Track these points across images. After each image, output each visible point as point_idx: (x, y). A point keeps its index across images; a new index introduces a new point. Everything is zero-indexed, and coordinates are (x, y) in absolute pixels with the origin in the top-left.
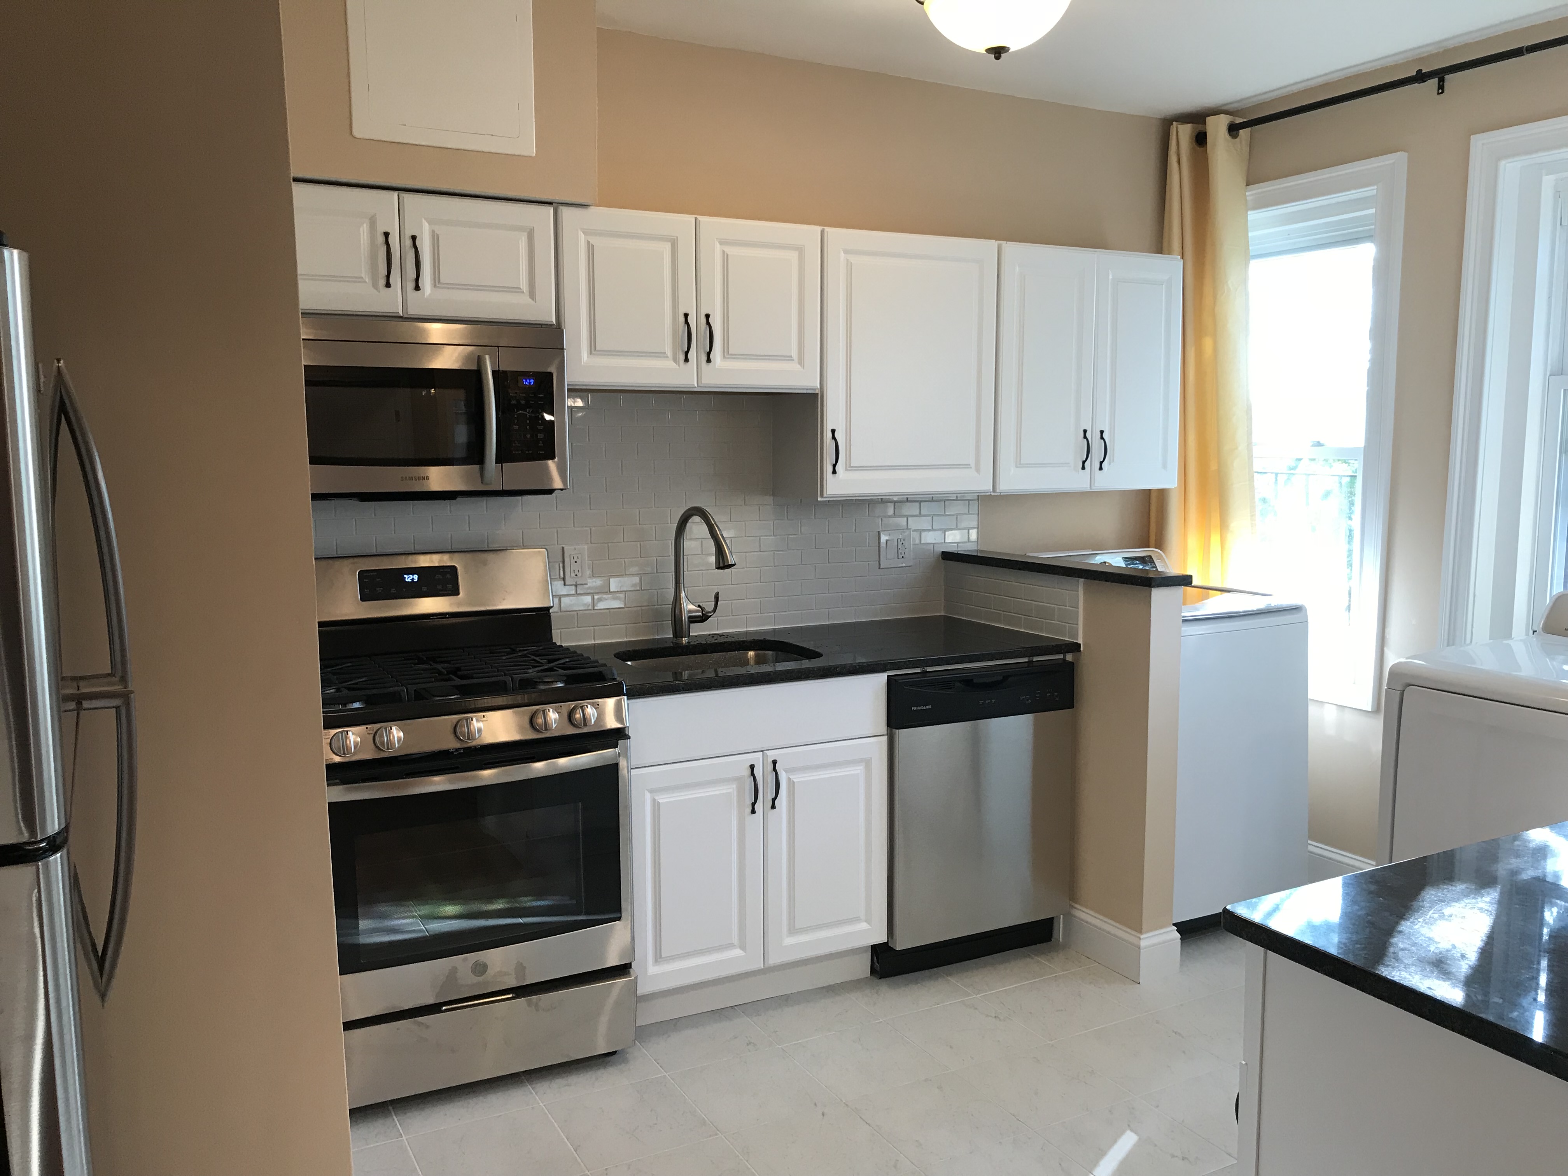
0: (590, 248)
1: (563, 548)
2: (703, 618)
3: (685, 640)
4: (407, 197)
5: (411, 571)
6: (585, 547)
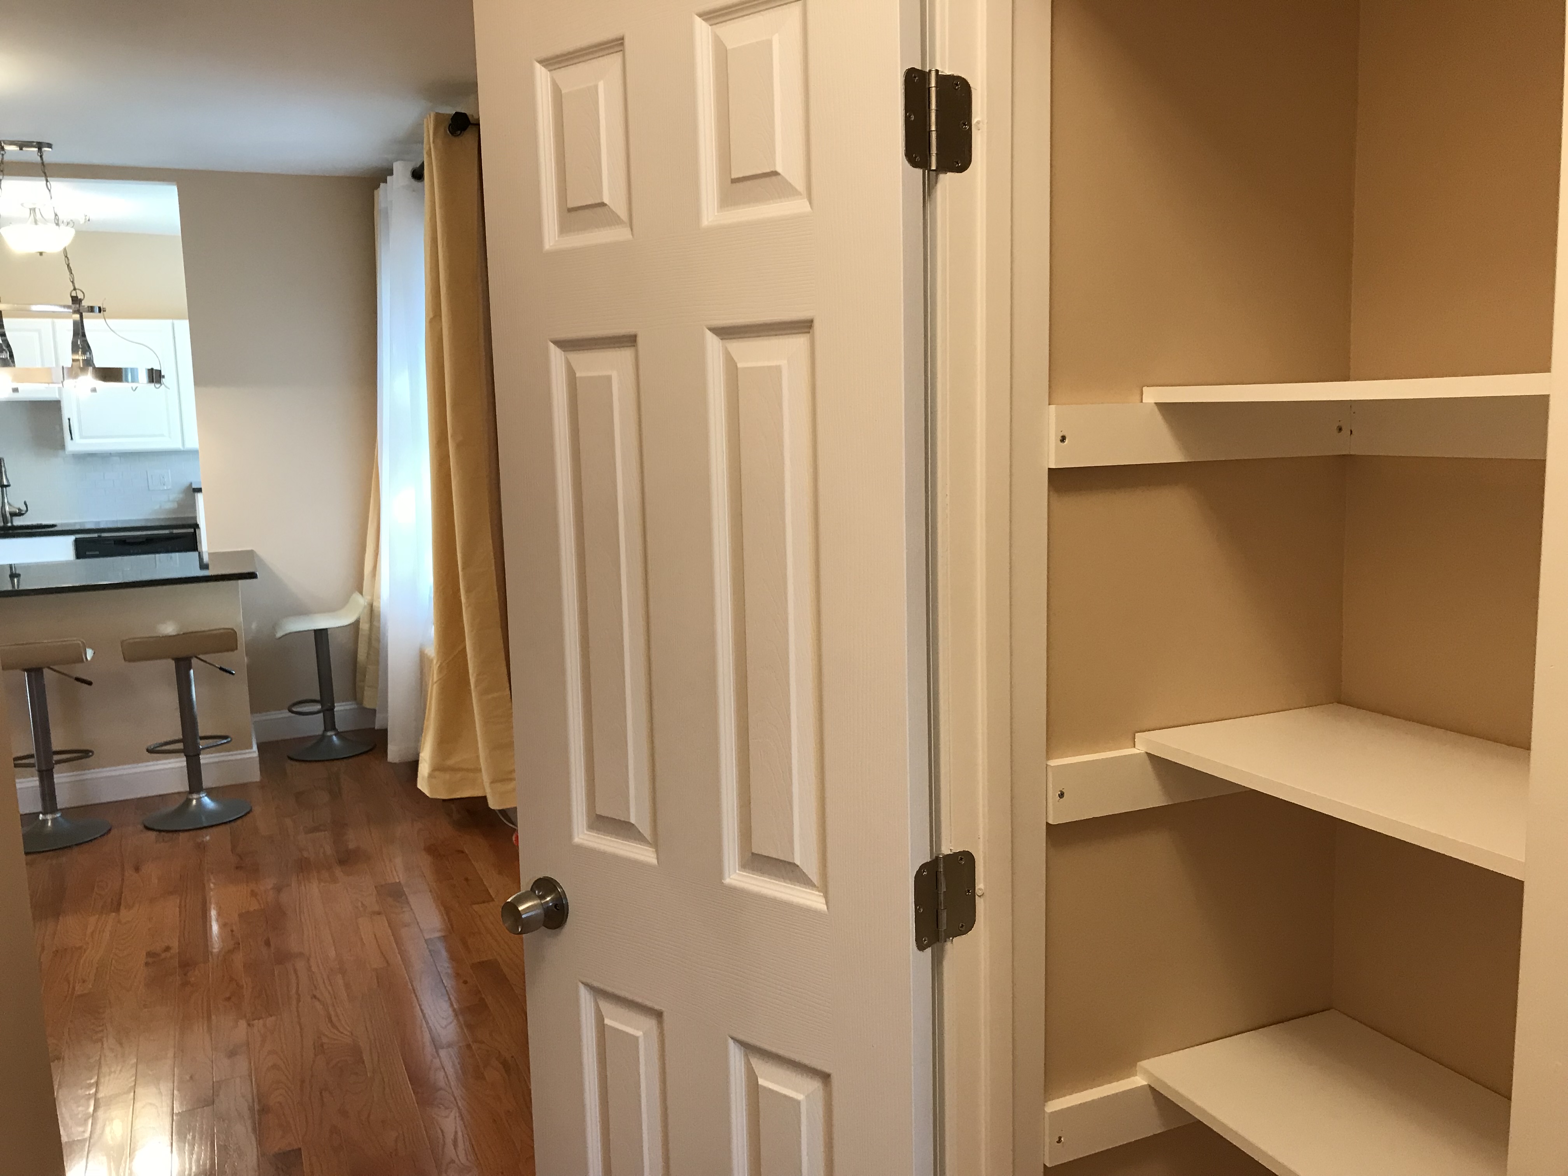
2: (20, 514)
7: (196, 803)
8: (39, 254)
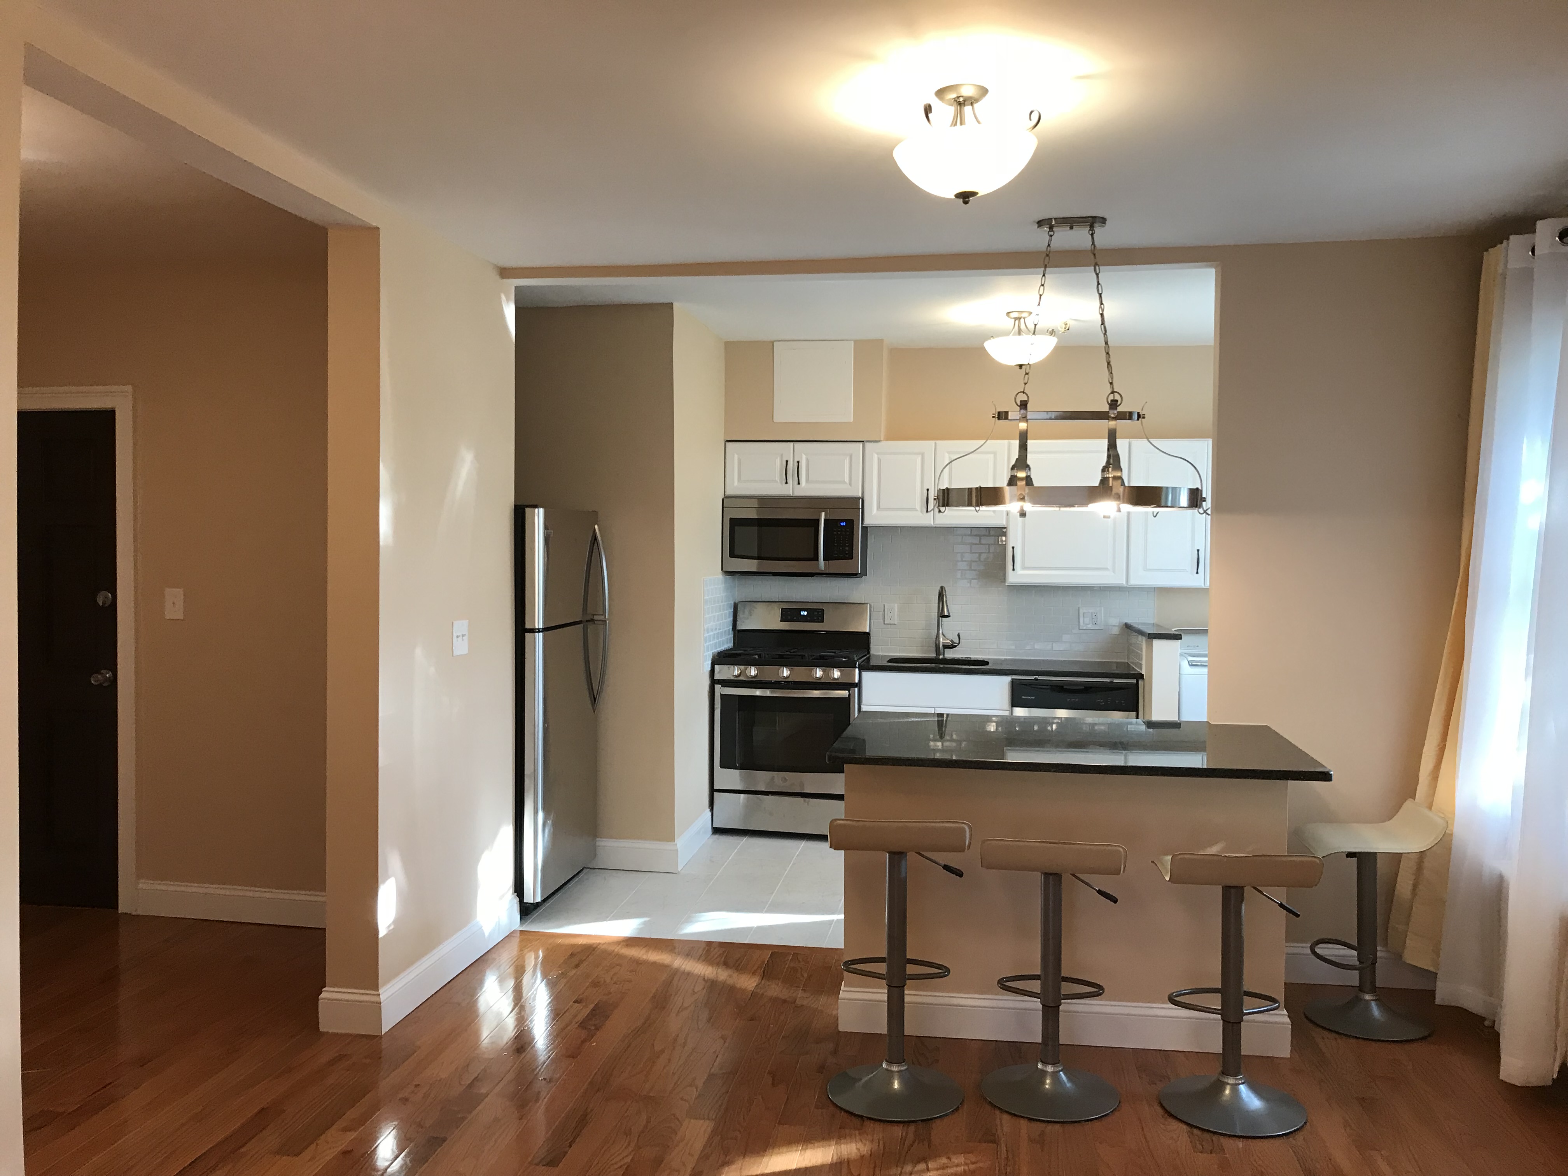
0: (879, 460)
1: (884, 605)
2: (952, 646)
3: (940, 657)
4: (797, 445)
5: (804, 610)
6: (896, 605)
7: (1230, 1093)
8: (1018, 367)
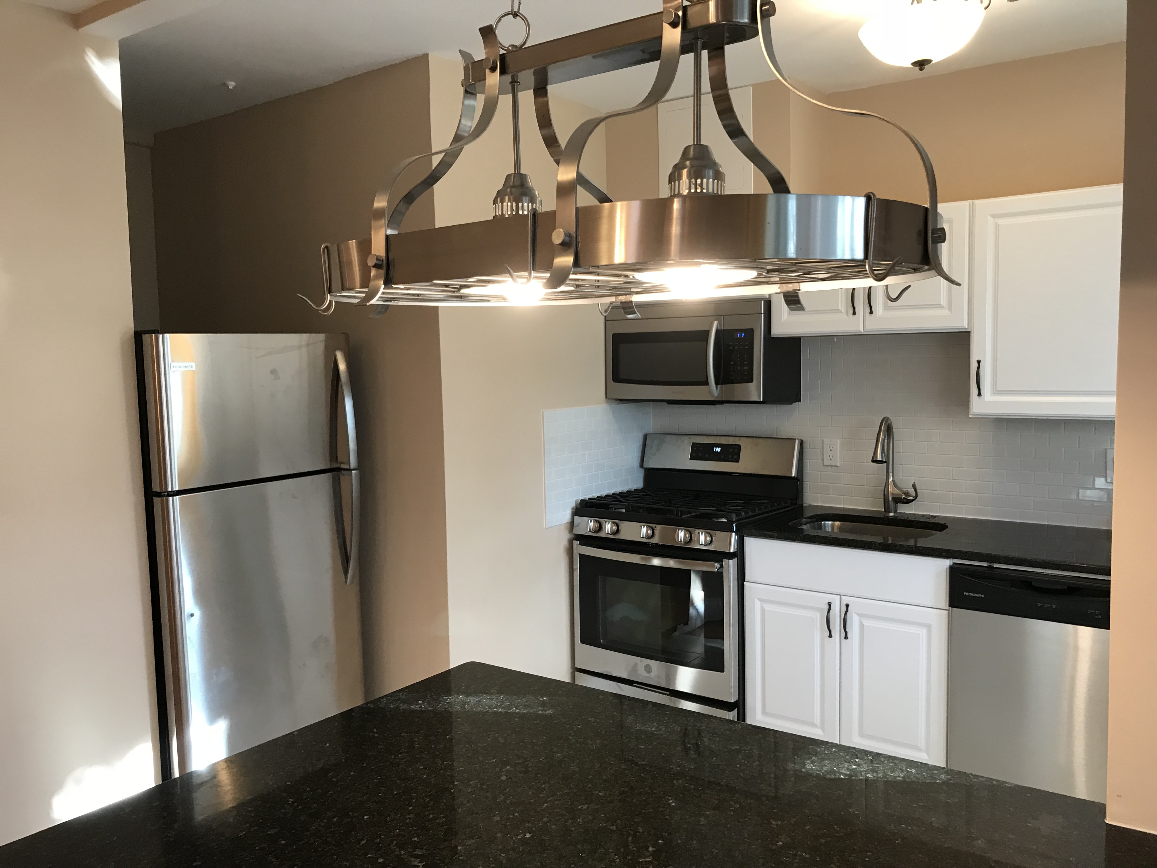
1: (823, 440)
2: (906, 501)
3: (892, 514)
5: (718, 445)
6: (838, 440)
